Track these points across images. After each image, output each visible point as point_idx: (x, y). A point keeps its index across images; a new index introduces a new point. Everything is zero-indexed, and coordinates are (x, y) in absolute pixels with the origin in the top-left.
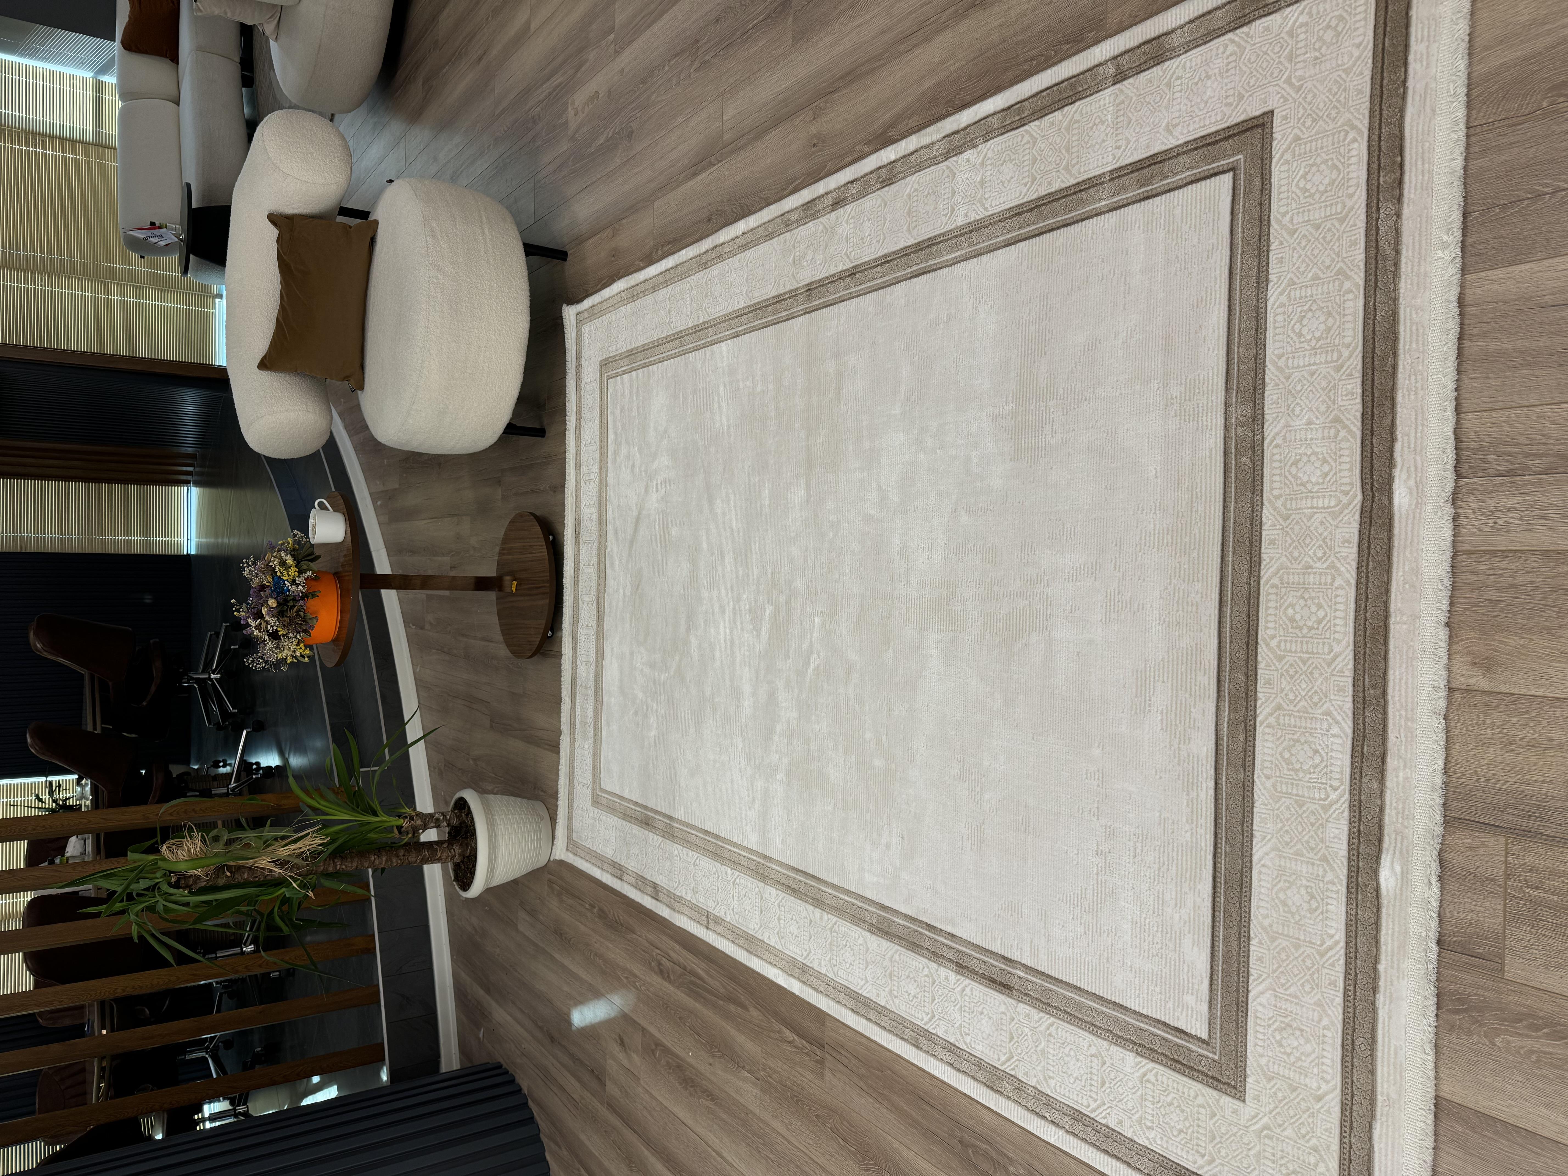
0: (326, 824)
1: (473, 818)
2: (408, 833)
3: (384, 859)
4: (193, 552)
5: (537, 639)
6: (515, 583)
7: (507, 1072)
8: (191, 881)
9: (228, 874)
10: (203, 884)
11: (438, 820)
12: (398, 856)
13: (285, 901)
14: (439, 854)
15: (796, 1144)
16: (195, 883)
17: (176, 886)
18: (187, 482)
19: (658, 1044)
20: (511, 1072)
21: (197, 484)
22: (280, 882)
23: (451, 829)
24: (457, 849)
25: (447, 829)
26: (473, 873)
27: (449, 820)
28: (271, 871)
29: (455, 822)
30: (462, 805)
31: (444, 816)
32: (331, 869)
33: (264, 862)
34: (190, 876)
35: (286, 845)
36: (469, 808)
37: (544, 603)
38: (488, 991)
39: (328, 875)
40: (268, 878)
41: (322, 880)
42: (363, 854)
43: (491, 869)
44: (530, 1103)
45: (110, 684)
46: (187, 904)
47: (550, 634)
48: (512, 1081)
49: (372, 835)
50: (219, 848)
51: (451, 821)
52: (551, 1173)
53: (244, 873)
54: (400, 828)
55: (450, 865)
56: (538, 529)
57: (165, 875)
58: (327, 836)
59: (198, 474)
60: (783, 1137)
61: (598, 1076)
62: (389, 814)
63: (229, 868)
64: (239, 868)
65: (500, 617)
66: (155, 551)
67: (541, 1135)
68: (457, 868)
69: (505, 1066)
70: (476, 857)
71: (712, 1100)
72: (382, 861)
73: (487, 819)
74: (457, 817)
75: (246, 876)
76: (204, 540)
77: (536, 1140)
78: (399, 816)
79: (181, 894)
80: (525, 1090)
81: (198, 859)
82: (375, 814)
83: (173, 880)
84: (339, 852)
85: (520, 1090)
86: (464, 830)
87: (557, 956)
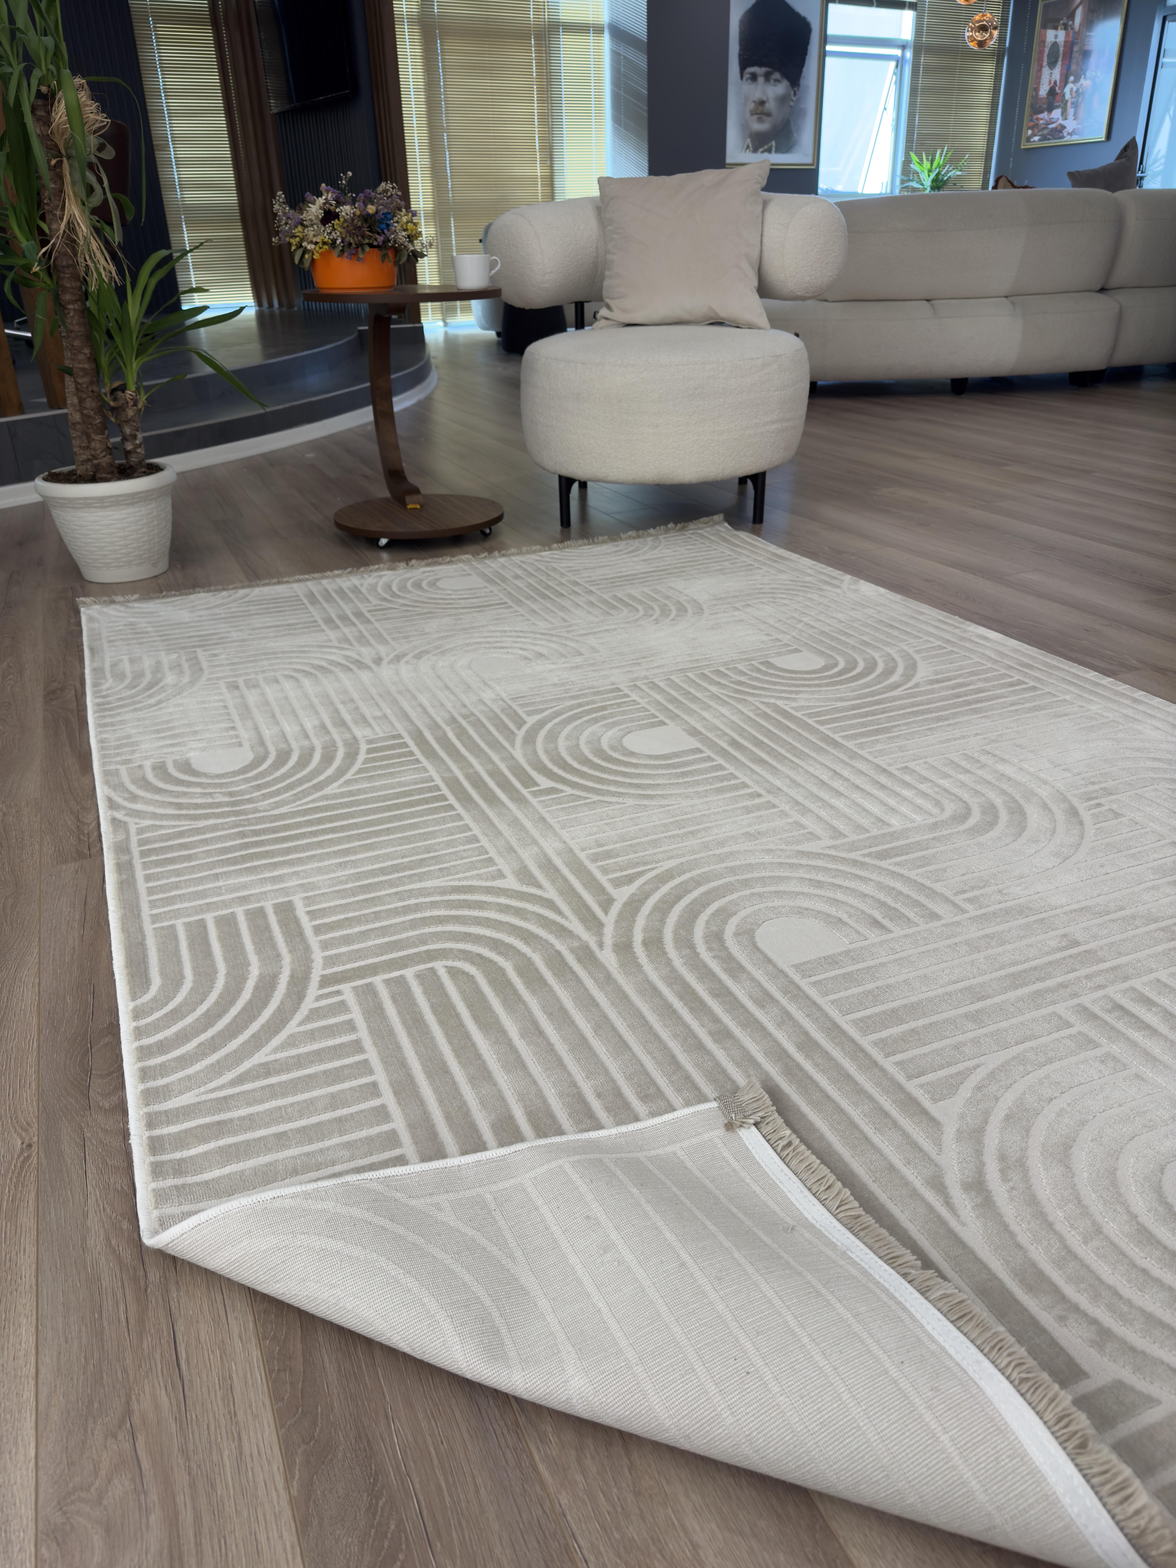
5: (375, 528)
6: (416, 506)
8: (41, 113)
9: (50, 164)
16: (39, 119)
17: (39, 93)
18: (260, 304)
21: (260, 314)
22: (43, 232)
27: (135, 452)
28: (59, 220)
29: (134, 460)
30: (153, 469)
31: (140, 446)
33: (72, 209)
34: (48, 112)
37: (421, 528)
40: (48, 218)
47: (383, 542)
51: (134, 455)
53: (55, 183)
54: (123, 388)
56: (494, 515)
59: (272, 314)
63: (59, 165)
64: (61, 176)
72: (83, 362)
74: (140, 463)
75: (50, 186)
78: (136, 388)
82: (139, 354)
83: (47, 87)
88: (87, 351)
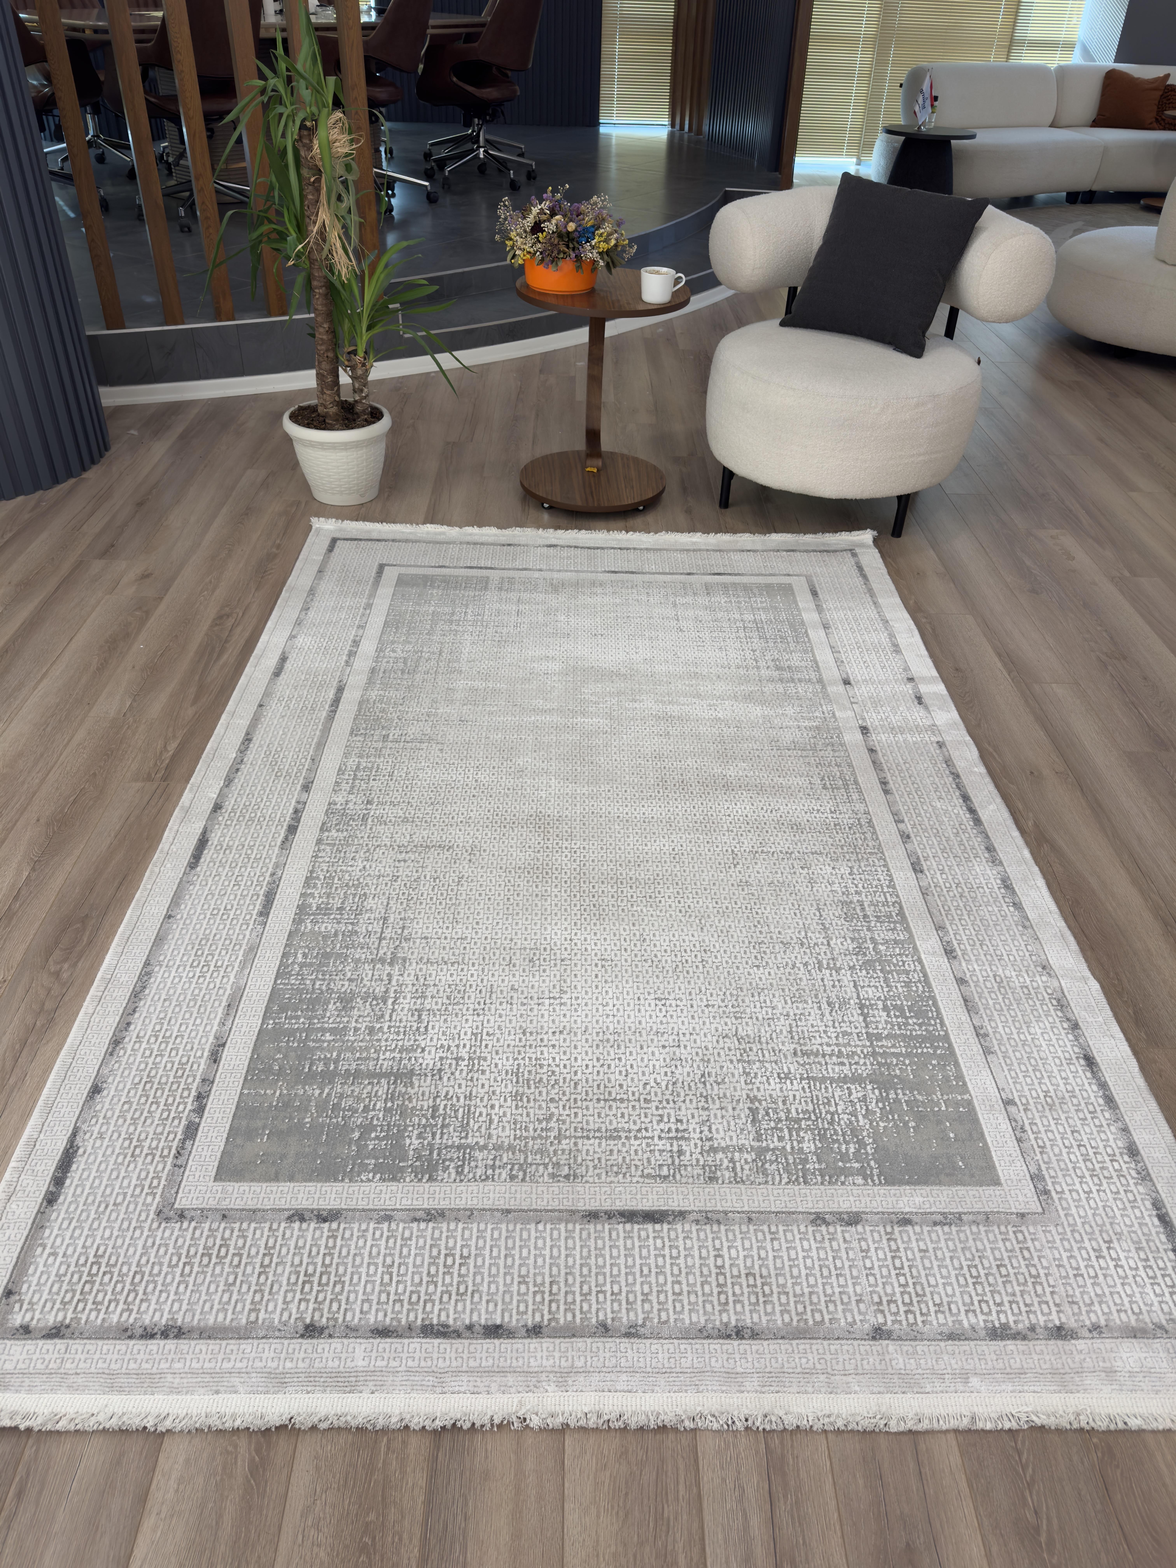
0: (361, 279)
1: (363, 426)
2: (348, 361)
3: (325, 337)
4: (602, 130)
5: (541, 493)
6: (595, 470)
7: (101, 456)
8: (306, 141)
9: (312, 179)
10: (302, 153)
11: (362, 391)
12: (327, 350)
13: (283, 236)
14: (328, 392)
15: (65, 754)
16: (304, 146)
17: (303, 127)
18: (673, 125)
19: (148, 614)
20: (103, 460)
21: (671, 135)
22: (302, 231)
23: (350, 404)
24: (333, 410)
25: (351, 400)
26: (308, 426)
27: (360, 402)
28: (315, 223)
29: (359, 408)
30: (375, 415)
31: (365, 397)
32: (315, 283)
33: (324, 215)
34: (311, 141)
35: (340, 238)
36: (374, 423)
37: (578, 501)
38: (182, 437)
39: (309, 280)
40: (307, 220)
41: (303, 274)
42: (329, 316)
43: (312, 444)
44: (72, 481)
45: (476, 45)
46: (284, 135)
47: (546, 505)
48: (93, 462)
49: (347, 325)
50: (340, 170)
51: (359, 404)
52: (4, 502)
53: (313, 195)
54: (355, 353)
55: (314, 402)
56: (651, 495)
57: (313, 114)
58: (348, 280)
59: (681, 138)
60: (69, 741)
61: (109, 551)
62: (369, 343)
63: (318, 180)
64: (318, 190)
65: (560, 454)
66: (604, 90)
67: (41, 492)
68: (313, 409)
69: (108, 454)
70: (324, 429)
71: (98, 669)
72: (322, 334)
73: (363, 441)
74: (364, 411)
75: (310, 197)
76: (614, 141)
77: (37, 486)
78: (366, 352)
79: (294, 130)
80: (85, 475)
81: (330, 149)
82: (369, 328)
83: (308, 124)
84: (332, 291)
85: (84, 469)
86: (350, 416)
87: (224, 511)
88: (326, 326)
